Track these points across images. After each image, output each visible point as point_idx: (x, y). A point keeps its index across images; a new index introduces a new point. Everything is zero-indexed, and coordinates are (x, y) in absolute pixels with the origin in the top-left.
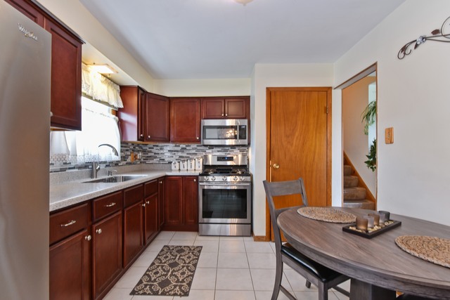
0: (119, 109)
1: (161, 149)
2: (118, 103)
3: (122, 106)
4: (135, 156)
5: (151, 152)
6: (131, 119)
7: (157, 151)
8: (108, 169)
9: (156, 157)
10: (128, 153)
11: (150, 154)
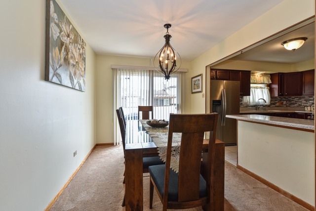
0: (270, 84)
1: (299, 99)
2: (269, 82)
3: (271, 82)
4: (282, 103)
5: (293, 101)
6: (276, 87)
7: (297, 101)
8: (264, 108)
9: (296, 104)
10: (277, 102)
11: (292, 102)
